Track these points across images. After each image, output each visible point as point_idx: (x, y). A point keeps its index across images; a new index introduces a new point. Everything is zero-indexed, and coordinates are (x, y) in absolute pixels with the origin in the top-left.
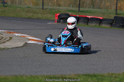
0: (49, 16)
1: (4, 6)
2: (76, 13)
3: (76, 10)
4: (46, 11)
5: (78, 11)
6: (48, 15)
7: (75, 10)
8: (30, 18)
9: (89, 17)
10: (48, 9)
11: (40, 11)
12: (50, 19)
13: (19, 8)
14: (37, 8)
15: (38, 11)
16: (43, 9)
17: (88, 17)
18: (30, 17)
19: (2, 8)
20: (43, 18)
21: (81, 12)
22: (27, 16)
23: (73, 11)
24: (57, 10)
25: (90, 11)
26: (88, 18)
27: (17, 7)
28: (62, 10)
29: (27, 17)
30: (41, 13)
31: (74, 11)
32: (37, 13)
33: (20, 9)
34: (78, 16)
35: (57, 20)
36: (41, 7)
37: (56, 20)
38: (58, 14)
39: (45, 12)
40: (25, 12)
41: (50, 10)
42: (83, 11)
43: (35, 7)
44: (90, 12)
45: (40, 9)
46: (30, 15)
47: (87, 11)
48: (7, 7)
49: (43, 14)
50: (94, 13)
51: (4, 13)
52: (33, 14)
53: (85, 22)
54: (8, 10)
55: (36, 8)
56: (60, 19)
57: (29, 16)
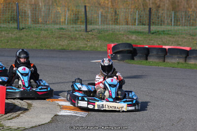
0: (97, 44)
1: (18, 28)
2: (145, 36)
3: (144, 31)
4: (92, 35)
5: (148, 33)
6: (96, 42)
7: (142, 31)
8: (64, 49)
9: (167, 47)
10: (96, 31)
11: (82, 35)
12: (99, 49)
13: (45, 30)
14: (76, 30)
15: (78, 36)
16: (86, 30)
17: (164, 47)
18: (65, 47)
19: (15, 33)
20: (86, 48)
21: (153, 33)
22: (60, 45)
23: (138, 32)
24: (111, 32)
25: (169, 31)
26: (166, 49)
27: (41, 30)
28: (120, 31)
29: (60, 48)
30: (84, 39)
31: (141, 33)
32: (76, 38)
33: (46, 33)
34: (147, 47)
35: (112, 55)
36: (83, 27)
37: (109, 55)
38: (113, 45)
39: (91, 37)
40: (56, 38)
41: (100, 31)
42: (156, 33)
43: (73, 27)
44: (168, 34)
45: (81, 31)
46: (64, 43)
47: (164, 31)
48: (25, 30)
49: (87, 41)
50: (175, 35)
51: (19, 41)
52: (69, 40)
53: (159, 57)
54: (26, 35)
55: (74, 29)
56: (116, 53)
57: (63, 46)
